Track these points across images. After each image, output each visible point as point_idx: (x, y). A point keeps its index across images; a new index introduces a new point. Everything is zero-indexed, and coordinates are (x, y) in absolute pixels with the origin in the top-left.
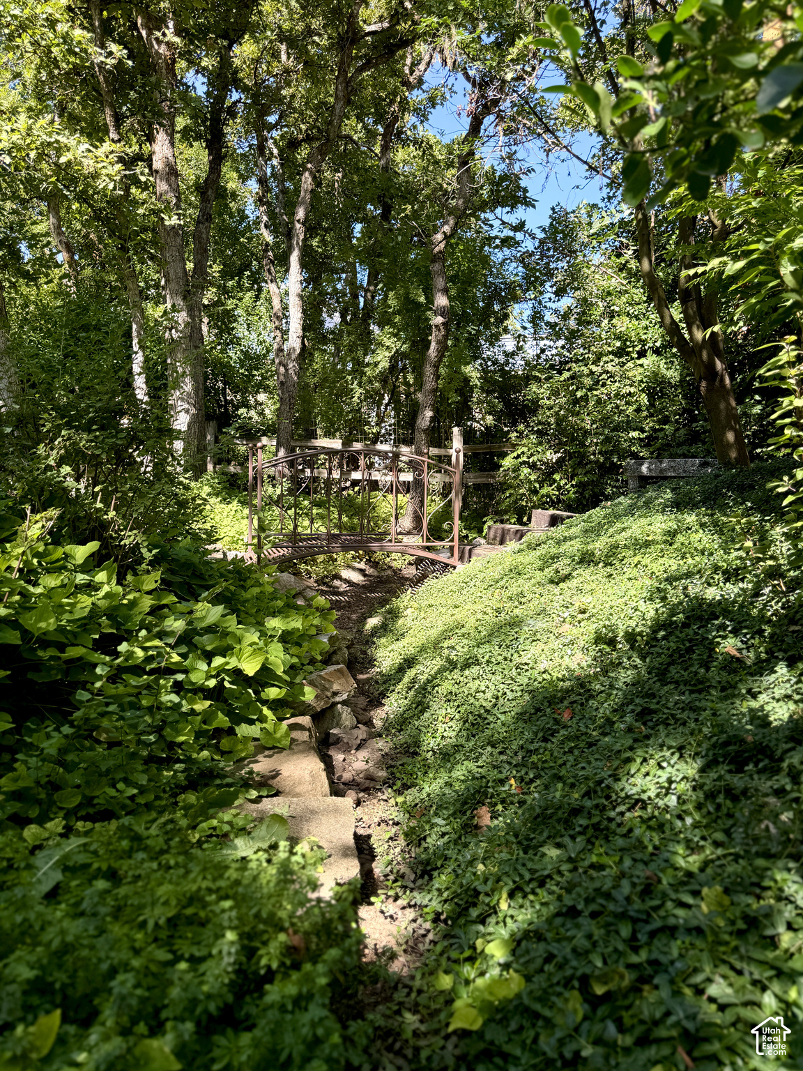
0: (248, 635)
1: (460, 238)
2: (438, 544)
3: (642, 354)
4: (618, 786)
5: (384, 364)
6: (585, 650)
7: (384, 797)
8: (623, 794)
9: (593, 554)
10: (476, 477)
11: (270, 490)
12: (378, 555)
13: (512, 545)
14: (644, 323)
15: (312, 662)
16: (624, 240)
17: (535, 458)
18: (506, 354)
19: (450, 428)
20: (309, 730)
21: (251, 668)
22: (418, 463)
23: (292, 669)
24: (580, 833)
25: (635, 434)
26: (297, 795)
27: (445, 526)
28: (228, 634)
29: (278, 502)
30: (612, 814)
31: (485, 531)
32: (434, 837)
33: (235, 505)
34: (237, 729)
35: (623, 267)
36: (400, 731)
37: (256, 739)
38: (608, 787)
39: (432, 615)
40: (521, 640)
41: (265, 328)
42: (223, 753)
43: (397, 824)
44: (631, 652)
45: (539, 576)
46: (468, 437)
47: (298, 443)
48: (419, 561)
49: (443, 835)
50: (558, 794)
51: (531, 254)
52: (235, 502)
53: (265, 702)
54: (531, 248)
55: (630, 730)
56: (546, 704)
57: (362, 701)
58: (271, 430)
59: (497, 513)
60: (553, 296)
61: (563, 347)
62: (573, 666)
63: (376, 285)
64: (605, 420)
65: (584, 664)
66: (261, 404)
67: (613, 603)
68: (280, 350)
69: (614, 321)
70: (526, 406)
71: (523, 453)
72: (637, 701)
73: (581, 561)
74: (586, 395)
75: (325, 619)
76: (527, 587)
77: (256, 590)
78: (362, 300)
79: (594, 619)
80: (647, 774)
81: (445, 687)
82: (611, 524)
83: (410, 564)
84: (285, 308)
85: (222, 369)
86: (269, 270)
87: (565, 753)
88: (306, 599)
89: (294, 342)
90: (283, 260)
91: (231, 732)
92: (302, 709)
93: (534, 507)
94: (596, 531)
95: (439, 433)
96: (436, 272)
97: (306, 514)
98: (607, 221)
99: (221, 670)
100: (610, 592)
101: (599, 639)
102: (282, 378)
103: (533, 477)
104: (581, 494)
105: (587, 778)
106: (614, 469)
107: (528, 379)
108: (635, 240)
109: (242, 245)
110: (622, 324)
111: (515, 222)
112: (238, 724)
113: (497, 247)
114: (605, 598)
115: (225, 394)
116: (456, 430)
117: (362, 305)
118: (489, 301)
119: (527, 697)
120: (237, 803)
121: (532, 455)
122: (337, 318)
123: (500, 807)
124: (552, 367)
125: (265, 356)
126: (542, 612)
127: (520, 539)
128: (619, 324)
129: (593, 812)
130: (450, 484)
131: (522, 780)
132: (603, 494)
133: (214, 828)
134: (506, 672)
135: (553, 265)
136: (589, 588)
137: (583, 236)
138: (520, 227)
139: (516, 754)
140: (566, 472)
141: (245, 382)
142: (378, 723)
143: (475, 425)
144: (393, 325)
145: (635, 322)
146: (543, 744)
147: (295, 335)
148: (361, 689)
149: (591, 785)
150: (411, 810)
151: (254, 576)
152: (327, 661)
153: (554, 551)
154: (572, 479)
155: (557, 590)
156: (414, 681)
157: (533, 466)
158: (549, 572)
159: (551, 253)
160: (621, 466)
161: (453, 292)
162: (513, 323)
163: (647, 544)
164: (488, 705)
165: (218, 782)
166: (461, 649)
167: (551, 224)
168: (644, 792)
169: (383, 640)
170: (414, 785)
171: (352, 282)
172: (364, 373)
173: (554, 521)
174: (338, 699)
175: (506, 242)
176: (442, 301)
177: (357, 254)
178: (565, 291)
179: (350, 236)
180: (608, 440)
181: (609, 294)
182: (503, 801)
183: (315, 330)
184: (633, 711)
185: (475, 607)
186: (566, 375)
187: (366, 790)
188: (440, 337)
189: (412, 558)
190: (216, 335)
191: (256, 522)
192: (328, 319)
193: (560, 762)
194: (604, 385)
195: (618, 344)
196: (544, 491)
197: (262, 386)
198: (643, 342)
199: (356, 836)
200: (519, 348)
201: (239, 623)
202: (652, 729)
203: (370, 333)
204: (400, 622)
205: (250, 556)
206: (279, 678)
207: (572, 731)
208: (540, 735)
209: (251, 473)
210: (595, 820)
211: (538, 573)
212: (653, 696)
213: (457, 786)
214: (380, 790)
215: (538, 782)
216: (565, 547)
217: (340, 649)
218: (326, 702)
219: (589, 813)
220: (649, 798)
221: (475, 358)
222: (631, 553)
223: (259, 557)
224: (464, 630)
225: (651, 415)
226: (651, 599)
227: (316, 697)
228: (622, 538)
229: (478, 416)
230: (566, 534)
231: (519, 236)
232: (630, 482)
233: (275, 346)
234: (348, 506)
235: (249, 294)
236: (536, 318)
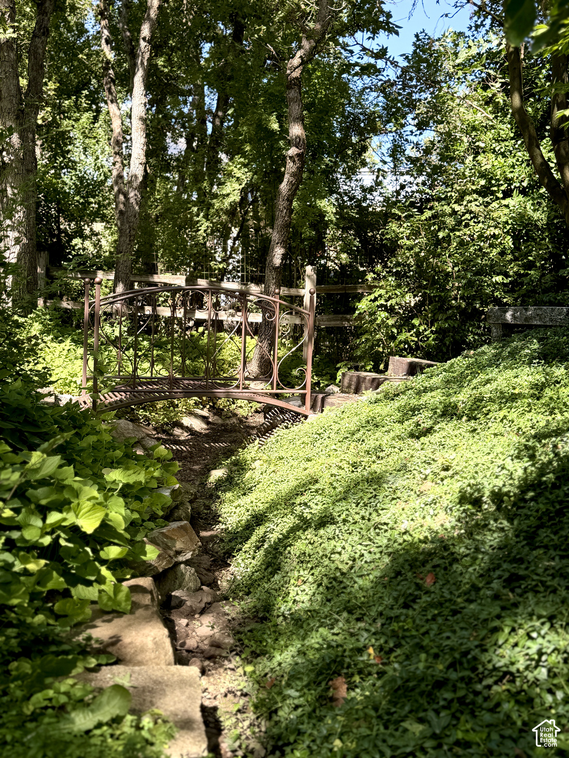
0: (87, 488)
1: (318, 63)
2: (287, 391)
3: (507, 194)
4: (485, 658)
5: (236, 197)
6: (448, 510)
7: (231, 666)
8: (490, 666)
9: (455, 407)
10: (329, 320)
11: (108, 329)
12: (222, 403)
13: (369, 394)
14: (511, 161)
15: (153, 517)
16: (492, 72)
17: (393, 302)
18: (364, 189)
19: (303, 266)
20: (151, 592)
21: (89, 525)
22: (268, 303)
23: (132, 526)
24: (444, 707)
25: (499, 279)
26: (140, 663)
27: (295, 372)
28: (64, 487)
29: (116, 342)
30: (479, 687)
31: (339, 378)
32: (286, 709)
33: (68, 343)
34: (73, 591)
35: (489, 101)
36: (248, 594)
37: (94, 602)
38: (475, 658)
39: (283, 468)
40: (380, 498)
41: (102, 153)
42: (57, 617)
43: (246, 695)
44: (497, 513)
45: (398, 429)
46: (322, 276)
47: (138, 278)
48: (267, 409)
49: (297, 707)
50: (421, 666)
51: (393, 84)
52: (68, 341)
53: (103, 562)
54: (393, 77)
55: (496, 597)
56: (407, 567)
57: (206, 560)
58: (108, 264)
59: (351, 359)
60: (414, 129)
61: (424, 184)
62: (436, 527)
63: (225, 111)
64: (467, 263)
65: (448, 525)
66: (97, 235)
67: (479, 461)
68: (120, 177)
69: (479, 158)
70: (385, 245)
71: (380, 296)
72: (505, 566)
73: (444, 414)
74: (449, 236)
75: (167, 471)
76: (385, 440)
77: (92, 439)
78: (210, 126)
79: (457, 477)
80: (516, 645)
81: (299, 546)
82: (474, 374)
83: (257, 412)
84: (126, 131)
85: (55, 195)
86: (109, 90)
87: (427, 621)
88: (145, 449)
89: (136, 168)
90: (125, 81)
91: (66, 594)
92: (142, 570)
93: (392, 354)
94: (459, 381)
95: (291, 271)
96: (292, 100)
97: (145, 355)
98: (474, 51)
99: (57, 527)
100: (474, 448)
101: (463, 499)
102: (121, 206)
103: (391, 322)
104: (441, 341)
105: (452, 649)
106: (476, 315)
107: (386, 217)
108: (503, 72)
109: (80, 60)
110: (487, 162)
111: (376, 48)
112: (74, 585)
113: (356, 74)
114: (470, 455)
115: (58, 222)
116: (309, 269)
117: (209, 131)
118: (346, 132)
119: (387, 560)
120: (74, 672)
121: (390, 298)
122: (182, 144)
123: (357, 679)
124: (412, 204)
125: (103, 182)
126: (403, 469)
127: (377, 388)
128: (484, 162)
129: (459, 685)
130: (302, 326)
131: (381, 649)
132: (464, 342)
133: (50, 700)
134: (364, 532)
135: (415, 96)
136: (452, 443)
137: (448, 66)
138: (382, 54)
139: (374, 621)
140: (425, 318)
141: (79, 210)
142: (223, 584)
143: (329, 264)
144: (244, 155)
145: (500, 158)
146: (404, 611)
147: (138, 161)
148: (206, 547)
149: (457, 656)
150: (260, 681)
151: (90, 423)
152: (170, 515)
153: (414, 402)
154: (432, 325)
155: (417, 444)
156: (263, 540)
157: (391, 310)
158: (409, 425)
159: (414, 83)
160: (483, 312)
161: (307, 121)
162: (370, 156)
163: (514, 398)
164: (344, 568)
165: (53, 648)
166: (316, 506)
167: (415, 52)
168: (513, 664)
169: (229, 495)
170: (263, 653)
171: (199, 105)
172: (211, 205)
173: (413, 370)
174: (181, 558)
175: (368, 70)
176: (296, 130)
177: (206, 77)
178: (427, 124)
179: (198, 57)
180: (470, 284)
181: (474, 128)
182: (360, 672)
183: (157, 156)
184: (500, 577)
185: (329, 461)
186: (428, 214)
187: (211, 658)
188: (294, 169)
189: (259, 405)
190: (49, 158)
191: (91, 363)
192: (172, 145)
193: (423, 630)
194: (467, 225)
195: (483, 182)
196: (402, 337)
197: (99, 215)
198: (509, 181)
199: (203, 708)
200: (378, 184)
201: (76, 474)
202: (521, 596)
203: (219, 161)
204: (248, 475)
205: (85, 400)
206: (120, 536)
207: (436, 598)
208: (401, 601)
209: (87, 310)
210: (461, 693)
211: (397, 426)
212: (521, 561)
213: (311, 655)
214: (226, 658)
215: (399, 651)
216: (426, 398)
217: (182, 503)
218: (169, 562)
219: (454, 686)
220: (518, 671)
221: (331, 192)
222: (496, 406)
223: (94, 402)
224: (317, 486)
225: (516, 259)
226: (518, 457)
227: (159, 556)
228: (487, 391)
229: (333, 254)
230: (427, 384)
231: (380, 64)
232: (494, 330)
233: (115, 173)
234: (190, 348)
235: (86, 115)
236: (396, 151)
